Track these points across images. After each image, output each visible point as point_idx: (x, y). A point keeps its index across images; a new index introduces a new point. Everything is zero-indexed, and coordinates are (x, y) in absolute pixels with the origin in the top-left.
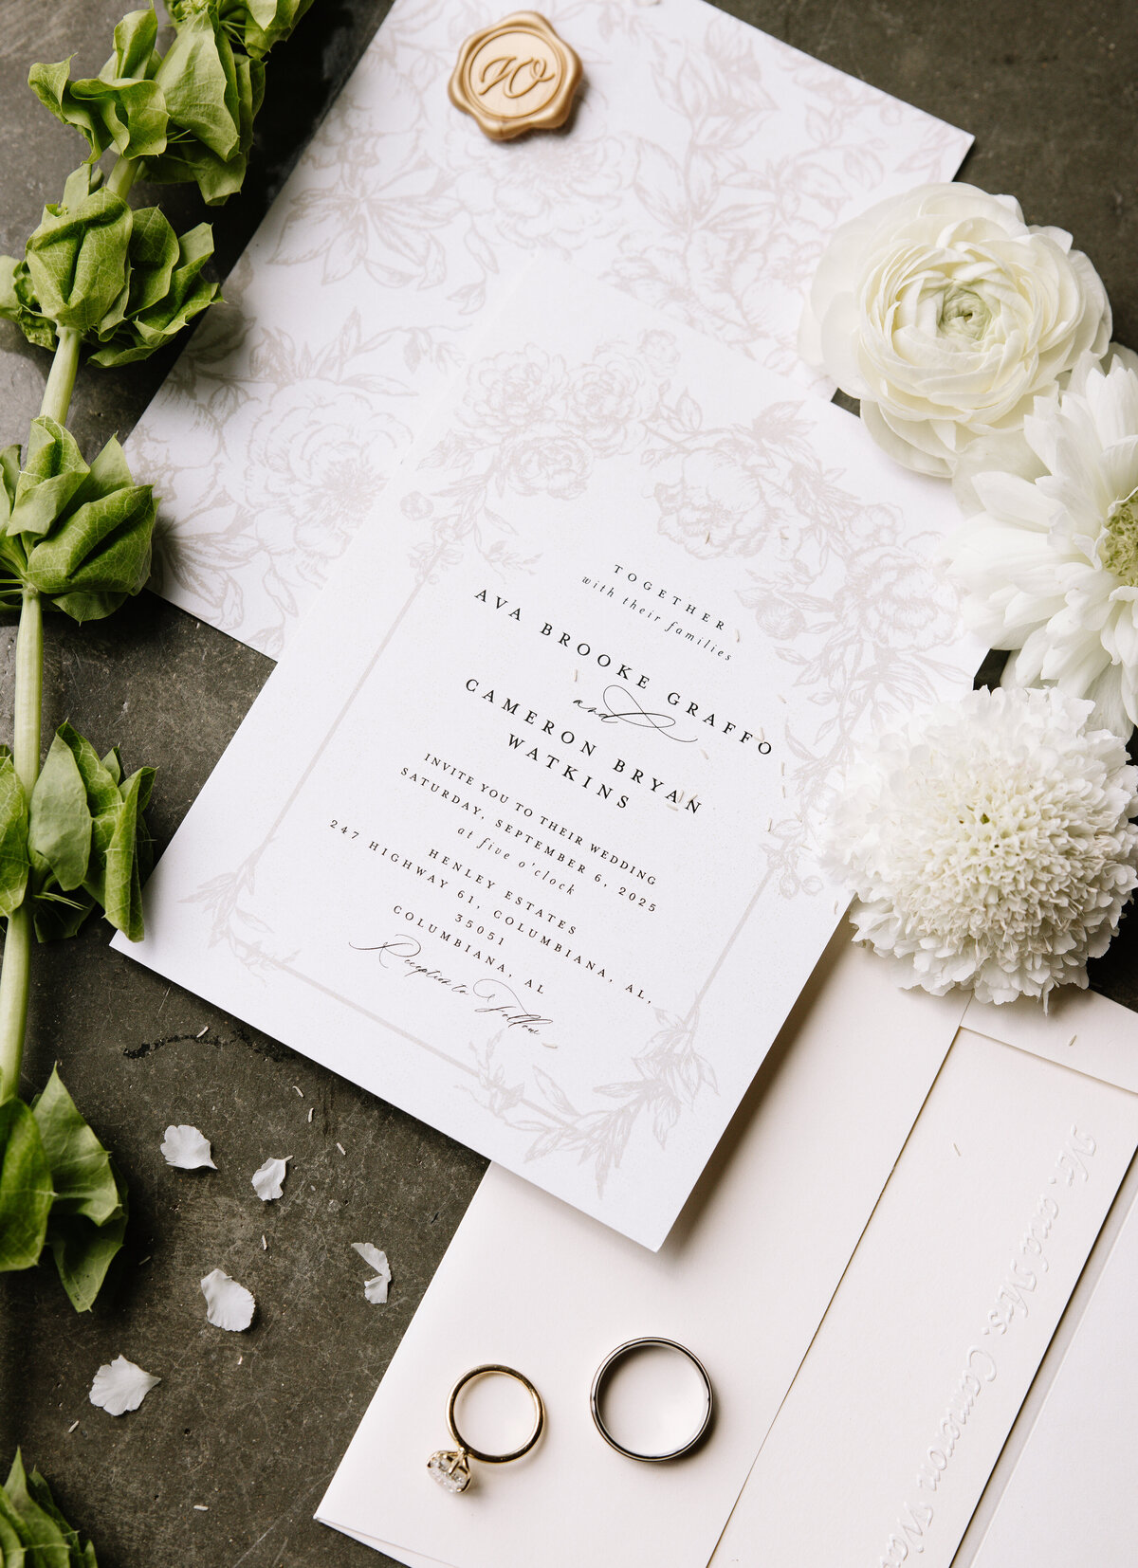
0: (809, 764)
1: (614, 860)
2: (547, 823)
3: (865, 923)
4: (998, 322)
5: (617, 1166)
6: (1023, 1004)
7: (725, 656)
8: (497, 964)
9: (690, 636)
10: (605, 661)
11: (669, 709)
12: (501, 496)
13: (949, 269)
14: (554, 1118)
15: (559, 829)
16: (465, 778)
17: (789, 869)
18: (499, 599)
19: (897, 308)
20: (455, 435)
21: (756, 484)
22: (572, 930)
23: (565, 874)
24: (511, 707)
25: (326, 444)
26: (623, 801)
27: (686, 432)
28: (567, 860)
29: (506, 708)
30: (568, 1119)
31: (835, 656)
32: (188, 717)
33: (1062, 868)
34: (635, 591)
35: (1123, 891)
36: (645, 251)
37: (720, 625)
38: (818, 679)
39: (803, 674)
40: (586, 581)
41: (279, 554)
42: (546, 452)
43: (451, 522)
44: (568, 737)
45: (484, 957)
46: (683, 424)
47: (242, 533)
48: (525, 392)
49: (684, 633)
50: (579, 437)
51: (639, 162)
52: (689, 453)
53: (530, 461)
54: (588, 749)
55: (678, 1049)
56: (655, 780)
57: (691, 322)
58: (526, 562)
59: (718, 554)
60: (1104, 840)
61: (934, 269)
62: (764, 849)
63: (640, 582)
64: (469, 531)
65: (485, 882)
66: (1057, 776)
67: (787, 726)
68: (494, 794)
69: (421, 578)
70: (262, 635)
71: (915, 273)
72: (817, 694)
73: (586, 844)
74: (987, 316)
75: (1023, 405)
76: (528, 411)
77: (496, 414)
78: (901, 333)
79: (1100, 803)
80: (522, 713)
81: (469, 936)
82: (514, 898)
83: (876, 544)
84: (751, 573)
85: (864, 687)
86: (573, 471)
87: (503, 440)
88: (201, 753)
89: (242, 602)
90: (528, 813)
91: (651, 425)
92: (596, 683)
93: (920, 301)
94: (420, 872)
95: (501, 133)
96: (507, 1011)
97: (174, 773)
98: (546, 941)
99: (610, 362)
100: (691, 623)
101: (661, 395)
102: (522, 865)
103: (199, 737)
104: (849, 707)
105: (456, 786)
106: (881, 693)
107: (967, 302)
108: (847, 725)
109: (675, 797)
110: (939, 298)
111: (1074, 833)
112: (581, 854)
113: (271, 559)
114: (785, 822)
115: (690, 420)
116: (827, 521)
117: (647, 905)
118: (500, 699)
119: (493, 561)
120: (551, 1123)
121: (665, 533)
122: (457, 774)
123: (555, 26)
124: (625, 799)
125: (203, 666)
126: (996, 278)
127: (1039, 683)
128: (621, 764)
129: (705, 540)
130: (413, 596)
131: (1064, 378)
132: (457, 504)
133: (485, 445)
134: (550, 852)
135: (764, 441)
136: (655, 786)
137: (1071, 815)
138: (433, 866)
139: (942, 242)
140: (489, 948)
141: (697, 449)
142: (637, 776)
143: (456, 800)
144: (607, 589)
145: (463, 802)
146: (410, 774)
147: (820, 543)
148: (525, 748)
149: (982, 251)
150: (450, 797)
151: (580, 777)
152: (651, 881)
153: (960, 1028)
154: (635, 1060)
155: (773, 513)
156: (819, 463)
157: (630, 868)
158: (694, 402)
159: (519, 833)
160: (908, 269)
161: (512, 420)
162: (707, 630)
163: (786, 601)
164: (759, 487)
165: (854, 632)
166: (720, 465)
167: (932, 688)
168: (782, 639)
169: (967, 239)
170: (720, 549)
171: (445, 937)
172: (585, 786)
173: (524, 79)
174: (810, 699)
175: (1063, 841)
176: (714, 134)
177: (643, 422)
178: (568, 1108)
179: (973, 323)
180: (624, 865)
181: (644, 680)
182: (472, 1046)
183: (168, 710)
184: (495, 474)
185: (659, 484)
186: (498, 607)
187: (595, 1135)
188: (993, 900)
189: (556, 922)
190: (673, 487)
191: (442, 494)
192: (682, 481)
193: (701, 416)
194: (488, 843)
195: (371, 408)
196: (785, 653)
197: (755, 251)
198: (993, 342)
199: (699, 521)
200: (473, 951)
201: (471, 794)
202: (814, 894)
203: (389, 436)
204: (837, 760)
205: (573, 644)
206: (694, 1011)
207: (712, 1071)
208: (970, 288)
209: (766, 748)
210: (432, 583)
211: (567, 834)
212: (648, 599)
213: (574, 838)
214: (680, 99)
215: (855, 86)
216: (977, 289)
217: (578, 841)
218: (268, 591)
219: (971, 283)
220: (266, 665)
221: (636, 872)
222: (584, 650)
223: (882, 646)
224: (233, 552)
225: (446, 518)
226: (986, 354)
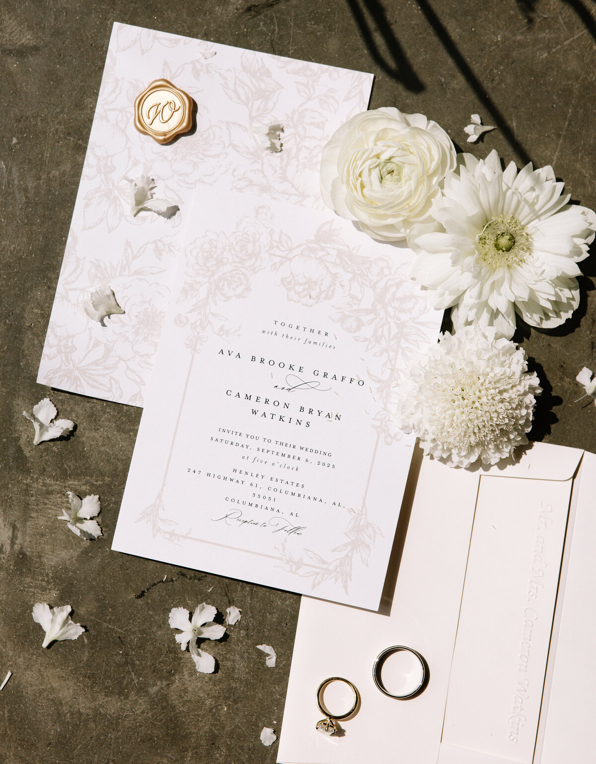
0: (381, 385)
1: (311, 451)
2: (279, 443)
3: (426, 446)
4: (406, 171)
5: (351, 580)
6: (502, 464)
7: (332, 347)
8: (275, 510)
9: (315, 343)
10: (282, 365)
11: (315, 378)
12: (216, 305)
13: (378, 156)
14: (319, 568)
15: (284, 444)
16: (238, 434)
17: (386, 432)
18: (229, 351)
19: (361, 181)
20: (188, 283)
21: (323, 265)
22: (303, 486)
23: (293, 463)
24: (248, 397)
25: (134, 304)
26: (308, 424)
27: (287, 250)
28: (292, 457)
29: (246, 398)
30: (325, 566)
31: (379, 333)
32: (114, 446)
33: (501, 408)
34: (286, 330)
35: (531, 406)
36: (244, 174)
37: (326, 334)
38: (375, 345)
39: (368, 345)
40: (264, 332)
41: (129, 360)
42: (229, 279)
43: (198, 323)
44: (276, 403)
45: (269, 508)
46: (285, 247)
47: (110, 355)
48: (212, 253)
49: (312, 343)
50: (242, 267)
51: (230, 134)
52: (291, 259)
53: (223, 286)
54: (286, 406)
55: (362, 524)
56: (319, 411)
57: (274, 199)
58: (235, 331)
59: (316, 303)
60: (515, 389)
61: (371, 158)
62: (373, 427)
63: (287, 325)
64: (207, 325)
65: (260, 476)
66: (488, 370)
67: (368, 371)
68: (252, 437)
69: (193, 352)
70: (133, 398)
71: (364, 162)
72: (376, 352)
73: (298, 447)
74: (400, 169)
75: (428, 203)
76: (216, 262)
77: (202, 268)
78: (365, 191)
79: (510, 374)
80: (254, 398)
81: (260, 502)
82: (274, 480)
83: (383, 276)
84: (333, 307)
85: (395, 343)
86: (244, 284)
87: (209, 279)
88: (124, 460)
89: (119, 387)
90: (269, 441)
91: (270, 252)
92: (281, 376)
93: (370, 175)
94: (231, 480)
95: (165, 140)
96: (286, 529)
97: (116, 472)
98: (293, 494)
99: (244, 228)
100: (314, 337)
101: (271, 236)
102: (273, 464)
103: (121, 453)
104: (392, 354)
105: (236, 439)
106: (404, 343)
107: (390, 166)
108: (393, 362)
109: (329, 415)
110: (377, 170)
111: (501, 392)
112: (297, 452)
113: (126, 363)
114: (379, 412)
115: (287, 244)
116: (359, 272)
117: (331, 466)
118: (243, 396)
119: (221, 335)
120: (317, 570)
121: (291, 300)
122: (234, 433)
125: (113, 421)
126: (399, 153)
127: (468, 323)
128: (302, 408)
129: (309, 298)
130: (192, 361)
131: (441, 185)
132: (198, 314)
133: (202, 284)
134: (283, 455)
135: (322, 244)
136: (320, 413)
137: (498, 385)
138: (236, 476)
139: (371, 145)
140: (270, 504)
141: (294, 257)
142: (311, 411)
143: (237, 445)
144: (274, 333)
145: (240, 445)
146: (214, 439)
147: (359, 283)
148: (260, 414)
149: (388, 144)
150: (234, 444)
151: (286, 419)
152: (330, 455)
153: (480, 475)
154: (345, 533)
155: (335, 276)
156: (348, 246)
157: (319, 452)
158: (286, 235)
159: (268, 451)
160: (359, 163)
161: (210, 268)
162: (322, 338)
163: (351, 314)
164: (325, 266)
165: (384, 320)
166: (306, 261)
167: (425, 335)
168: (355, 332)
169: (381, 140)
170: (317, 300)
171: (251, 505)
172: (290, 422)
174: (374, 355)
175: (498, 398)
176: (258, 109)
177: (267, 252)
178: (324, 562)
179: (395, 175)
180: (316, 452)
181: (301, 368)
182: (276, 548)
183: (104, 445)
184: (211, 295)
185: (282, 278)
186: (230, 355)
187: (338, 570)
188: (476, 431)
189: (295, 485)
190: (288, 277)
191: (191, 312)
192: (292, 273)
193: (291, 241)
194: (256, 459)
195: (148, 282)
196: (358, 338)
197: (293, 158)
198: (406, 181)
199: (304, 290)
200: (264, 507)
201: (243, 440)
202: (400, 440)
203: (160, 293)
204: (393, 379)
205: (266, 362)
206: (364, 505)
207: (378, 528)
208: (389, 161)
209: (361, 383)
210: (198, 353)
211: (289, 445)
212: (292, 332)
213: (292, 446)
214: (239, 97)
215: (314, 66)
216: (392, 160)
217: (294, 447)
218: (129, 378)
219: (390, 159)
220: (139, 411)
221: (322, 453)
222: (272, 363)
223: (399, 322)
224: (109, 365)
225: (195, 322)
226: (406, 187)
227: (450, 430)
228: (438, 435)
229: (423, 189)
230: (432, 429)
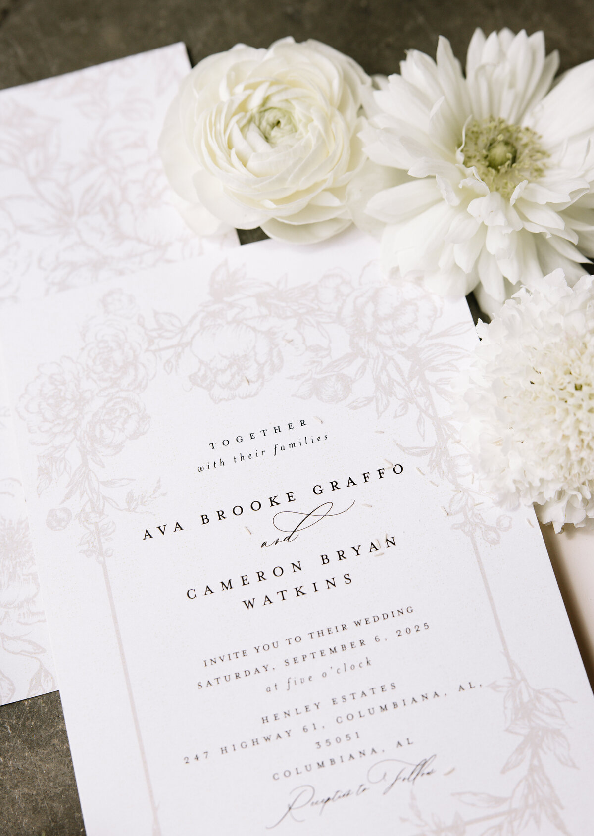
0: (432, 455)
1: (376, 619)
2: (315, 635)
3: (556, 516)
4: (298, 112)
5: (562, 808)
7: (322, 438)
8: (368, 752)
9: (292, 445)
10: (256, 506)
11: (321, 499)
12: (104, 467)
13: (243, 107)
14: (496, 815)
15: (326, 632)
16: (240, 655)
17: (482, 526)
18: (159, 527)
19: (237, 154)
20: (44, 456)
21: (245, 326)
22: (393, 686)
23: (357, 655)
24: (227, 585)
26: (347, 578)
27: (177, 334)
28: (349, 646)
29: (225, 588)
30: (504, 807)
31: (384, 379)
32: (33, 778)
34: (235, 449)
36: (57, 258)
37: (303, 423)
38: (388, 402)
39: (377, 407)
40: (201, 469)
42: (107, 417)
43: (88, 509)
44: (278, 571)
45: (356, 755)
46: (172, 331)
48: (62, 394)
49: (287, 447)
50: (118, 392)
51: (9, 214)
52: (189, 344)
53: (102, 432)
54: (297, 567)
55: (526, 698)
56: (354, 548)
57: (121, 273)
58: (155, 492)
59: (262, 384)
61: (235, 114)
62: (456, 528)
63: (233, 441)
64: (104, 505)
65: (312, 708)
67: (398, 445)
68: (266, 648)
69: (101, 559)
70: (34, 683)
71: (226, 126)
72: (396, 410)
73: (350, 625)
74: (288, 114)
75: (355, 145)
76: (73, 404)
77: (56, 422)
78: (250, 164)
80: (237, 582)
81: (334, 751)
82: (339, 700)
83: (344, 298)
84: (292, 378)
85: (418, 382)
86: (133, 414)
87: (75, 433)
88: (62, 793)
90: (298, 639)
91: (153, 348)
92: (264, 524)
93: (245, 137)
94: (267, 739)
96: (403, 776)
97: (56, 822)
98: (384, 709)
99: (96, 335)
100: (285, 437)
101: (143, 326)
102: (324, 675)
103: (52, 784)
104: (422, 401)
105: (239, 665)
106: (431, 376)
107: (270, 117)
108: (430, 412)
109: (375, 547)
110: (253, 127)
112: (354, 634)
114: (452, 500)
115: (173, 325)
116: (304, 311)
117: (422, 627)
118: (216, 587)
119: (134, 509)
120: (496, 821)
121: (221, 400)
122: (233, 657)
124: (347, 576)
125: (14, 737)
126: (274, 89)
127: (513, 288)
128: (325, 557)
129: (246, 384)
130: (106, 574)
131: (362, 113)
132: (82, 496)
133: (66, 446)
134: (333, 651)
135: (226, 299)
136: (357, 551)
138: (272, 728)
139: (224, 95)
140: (354, 747)
141: (193, 337)
142: (341, 555)
143: (247, 673)
144: (218, 463)
145: (253, 671)
146: (204, 684)
147: (313, 326)
148: (259, 602)
149: (252, 81)
150: (242, 675)
151: (308, 589)
152: (410, 610)
154: (507, 730)
155: (270, 334)
156: (268, 284)
157: (390, 615)
158: (165, 314)
159: (304, 657)
160: (221, 126)
161: (70, 418)
162: (299, 433)
163: (327, 374)
164: (248, 326)
165: (382, 357)
166: (214, 334)
167: (456, 347)
168: (346, 398)
169: (237, 83)
170: (261, 380)
171: (321, 765)
172: (316, 591)
174: (395, 417)
177: (147, 350)
178: (499, 801)
179: (285, 125)
180: (385, 616)
181: (290, 495)
182: (403, 820)
183: (17, 785)
184: (89, 457)
185: (190, 377)
186: (163, 533)
187: (530, 802)
189: (378, 690)
190: (200, 370)
191: (68, 497)
192: (201, 362)
193: (177, 317)
194: (292, 681)
196: (355, 404)
197: (120, 204)
198: (306, 126)
199: (233, 376)
200: (346, 758)
201: (253, 661)
202: (510, 527)
203: (5, 493)
204: (445, 437)
205: (228, 513)
206: (511, 664)
207: (558, 691)
208: (264, 107)
209: (399, 469)
210: (110, 556)
211: (333, 630)
212: (247, 447)
213: (340, 628)
215: (92, 73)
216: (270, 104)
217: (344, 628)
218: (13, 653)
219: (264, 104)
220: (53, 699)
221: (396, 613)
222: (238, 511)
223: (405, 350)
225: (83, 510)
226: (309, 135)
229: (339, 124)
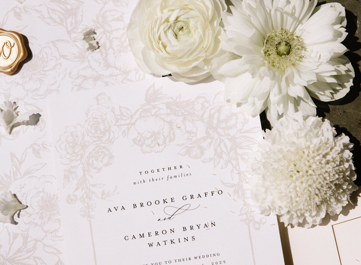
0: (236, 187)
1: (203, 257)
2: (177, 261)
3: (285, 220)
4: (192, 23)
6: (345, 211)
7: (189, 175)
9: (175, 177)
10: (157, 202)
11: (185, 202)
12: (92, 178)
13: (167, 20)
15: (182, 260)
17: (253, 221)
18: (115, 208)
19: (162, 44)
20: (67, 170)
21: (159, 118)
24: (142, 236)
25: (32, 197)
26: (193, 238)
27: (129, 118)
29: (141, 237)
31: (219, 150)
33: (329, 168)
34: (150, 176)
35: (350, 159)
36: (78, 73)
37: (181, 167)
38: (219, 161)
39: (214, 163)
40: (135, 183)
41: (43, 239)
42: (95, 155)
43: (85, 196)
44: (164, 232)
46: (126, 117)
48: (76, 142)
49: (173, 177)
50: (101, 143)
51: (57, 49)
52: (134, 124)
53: (93, 162)
54: (172, 231)
56: (197, 225)
57: (107, 84)
58: (114, 191)
59: (165, 147)
60: (333, 150)
61: (163, 23)
62: (242, 221)
63: (150, 172)
64: (92, 195)
66: (308, 143)
67: (222, 181)
68: (156, 264)
69: (89, 219)
71: (159, 29)
72: (222, 165)
73: (192, 258)
74: (187, 23)
75: (217, 41)
76: (81, 147)
77: (73, 155)
78: (167, 49)
79: (325, 141)
80: (146, 235)
83: (205, 109)
84: (178, 145)
85: (234, 153)
86: (106, 155)
87: (81, 161)
90: (170, 262)
91: (117, 124)
92: (160, 210)
93: (166, 35)
95: (12, 71)
99: (92, 115)
100: (173, 173)
101: (114, 113)
104: (234, 162)
106: (240, 151)
107: (179, 25)
108: (237, 168)
109: (206, 226)
110: (170, 30)
111: (324, 156)
113: (42, 243)
114: (242, 209)
115: (127, 114)
116: (187, 113)
117: (222, 262)
118: (137, 236)
119: (105, 198)
121: (146, 152)
123: (3, 28)
124: (193, 237)
126: (182, 12)
127: (280, 116)
128: (184, 228)
129: (158, 146)
130: (91, 226)
131: (221, 25)
132: (82, 190)
133: (77, 166)
135: (152, 103)
136: (199, 227)
137: (320, 152)
139: (159, 14)
141: (136, 121)
142: (192, 228)
144: (142, 181)
147: (190, 121)
148: (155, 244)
149: (172, 8)
151: (176, 241)
152: (218, 255)
153: (332, 226)
155: (171, 123)
156: (172, 98)
157: (210, 256)
158: (124, 108)
160: (156, 30)
161: (79, 153)
162: (179, 171)
163: (194, 145)
164: (161, 118)
165: (219, 140)
166: (146, 120)
167: (252, 139)
168: (201, 157)
169: (165, 8)
170: (164, 145)
172: (179, 242)
173: (7, 51)
174: (222, 168)
175: (324, 161)
176: (72, 24)
177: (115, 125)
179: (185, 29)
180: (208, 256)
181: (172, 199)
184: (86, 173)
185: (133, 140)
186: (116, 210)
188: (317, 192)
190: (138, 137)
191: (76, 190)
192: (139, 133)
193: (129, 110)
195: (37, 177)
196: (205, 161)
197: (109, 49)
198: (195, 30)
199: (152, 141)
202: (265, 223)
203: (48, 182)
204: (242, 180)
205: (145, 204)
208: (176, 21)
209: (220, 192)
210: (93, 218)
211: (185, 259)
212: (156, 175)
213: (188, 259)
214: (55, 21)
216: (179, 19)
217: (190, 259)
218: (48, 252)
219: (177, 19)
221: (212, 255)
222: (149, 204)
223: (230, 137)
224: (30, 248)
225: (82, 196)
226: (196, 36)
227: (298, 199)
228: (290, 207)
229: (210, 32)
230: (283, 204)
